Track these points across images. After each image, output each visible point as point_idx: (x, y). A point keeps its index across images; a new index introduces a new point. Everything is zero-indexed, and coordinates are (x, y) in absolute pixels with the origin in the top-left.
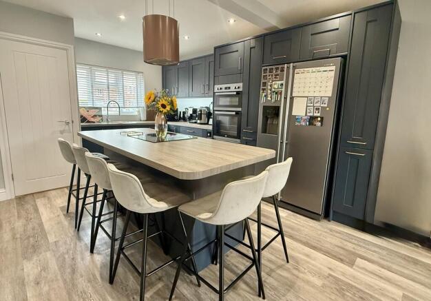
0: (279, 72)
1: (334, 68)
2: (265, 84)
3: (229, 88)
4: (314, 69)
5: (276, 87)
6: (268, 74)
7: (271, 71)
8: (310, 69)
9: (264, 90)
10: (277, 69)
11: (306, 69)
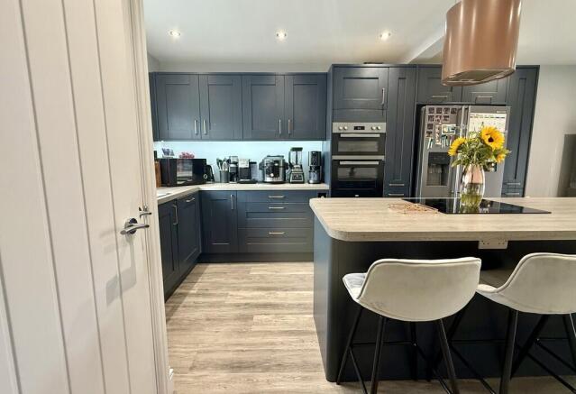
0: (449, 114)
1: (505, 115)
2: (430, 126)
3: (363, 128)
4: (488, 115)
5: (446, 130)
6: (435, 114)
7: (439, 111)
8: (484, 114)
9: (429, 133)
10: (447, 110)
11: (480, 114)
